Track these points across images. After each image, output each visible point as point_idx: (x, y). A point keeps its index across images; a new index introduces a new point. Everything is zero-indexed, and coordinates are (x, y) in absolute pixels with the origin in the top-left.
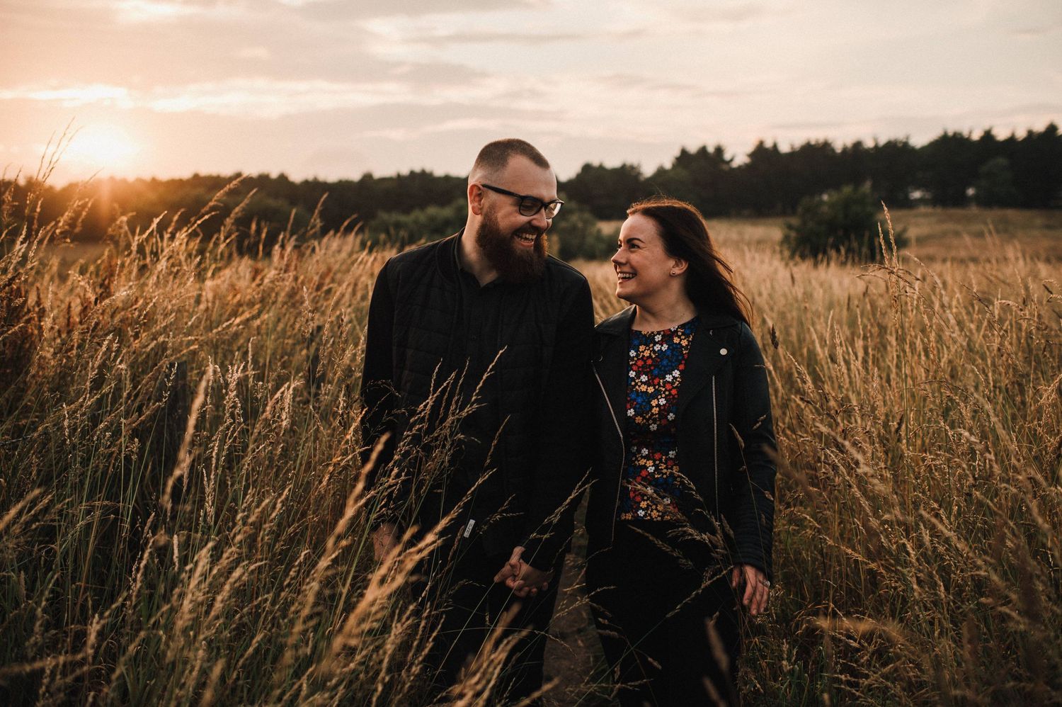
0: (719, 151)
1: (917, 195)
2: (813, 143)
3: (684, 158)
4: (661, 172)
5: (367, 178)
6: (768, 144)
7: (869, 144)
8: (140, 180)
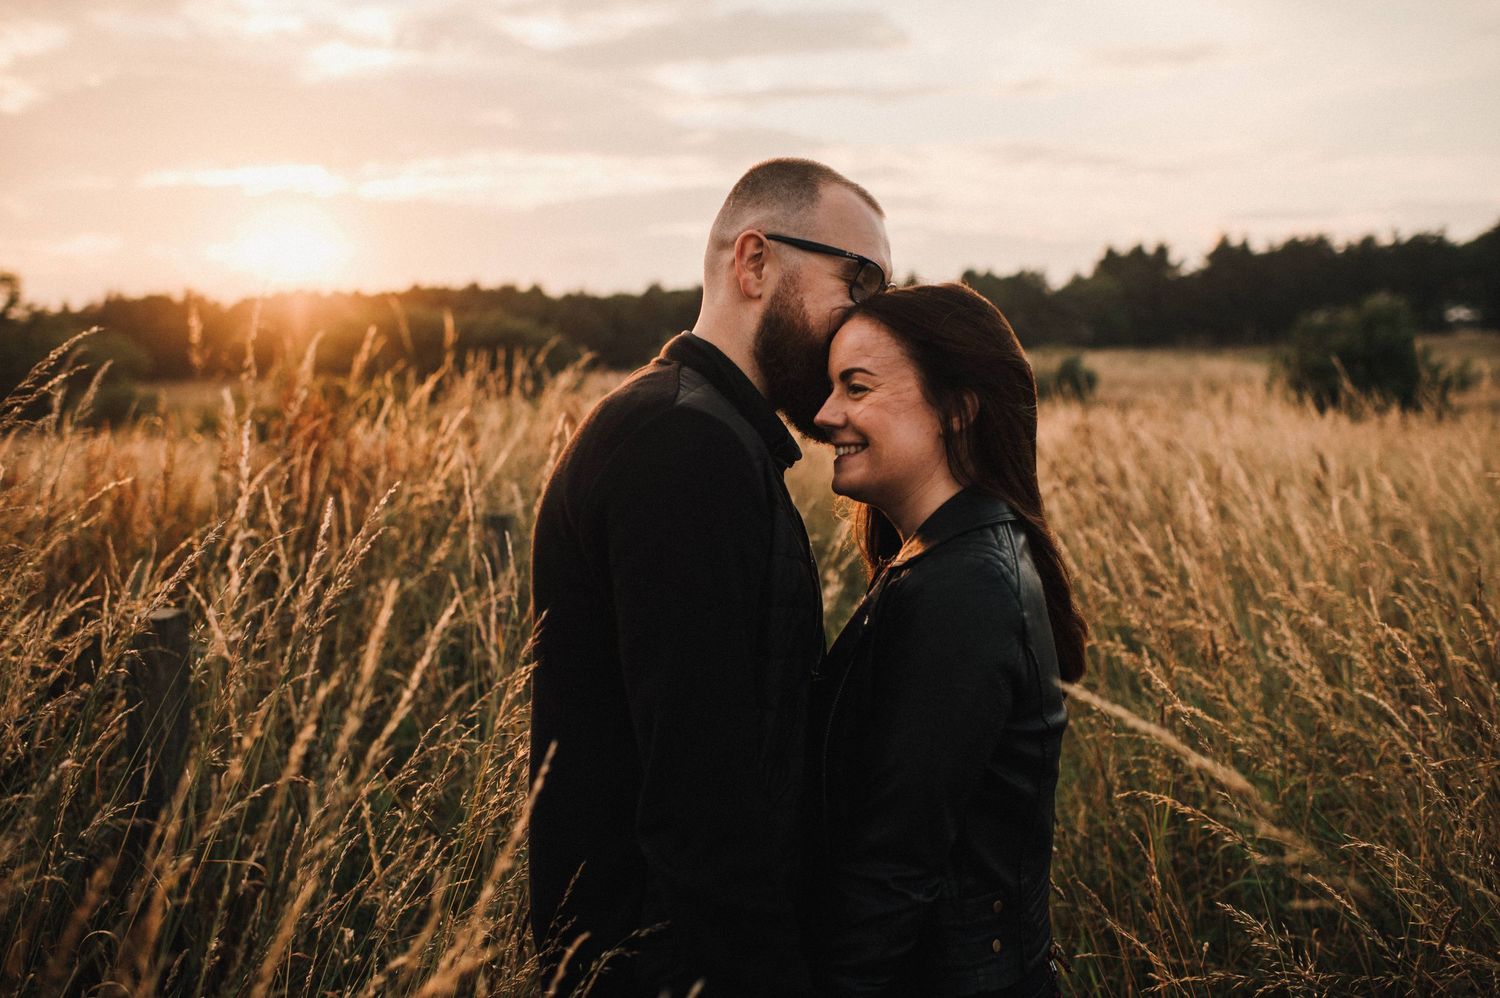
0: (1162, 251)
1: (1459, 313)
2: (1301, 239)
3: (1111, 262)
4: (1078, 281)
5: (654, 291)
6: (1235, 241)
7: (1385, 239)
8: (338, 295)
